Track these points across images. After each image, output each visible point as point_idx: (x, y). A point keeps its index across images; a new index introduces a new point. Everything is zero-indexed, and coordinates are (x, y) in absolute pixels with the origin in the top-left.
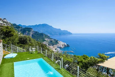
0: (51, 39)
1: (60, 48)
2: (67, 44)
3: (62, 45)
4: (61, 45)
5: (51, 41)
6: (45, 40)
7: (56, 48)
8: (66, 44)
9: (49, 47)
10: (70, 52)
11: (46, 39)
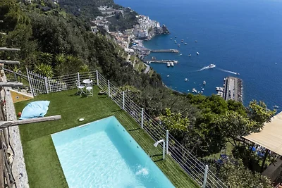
0: (117, 7)
1: (143, 39)
2: (163, 27)
3: (149, 30)
4: (146, 31)
5: (118, 16)
6: (99, 13)
7: (131, 40)
8: (158, 26)
9: (112, 37)
10: (171, 52)
11: (101, 8)
